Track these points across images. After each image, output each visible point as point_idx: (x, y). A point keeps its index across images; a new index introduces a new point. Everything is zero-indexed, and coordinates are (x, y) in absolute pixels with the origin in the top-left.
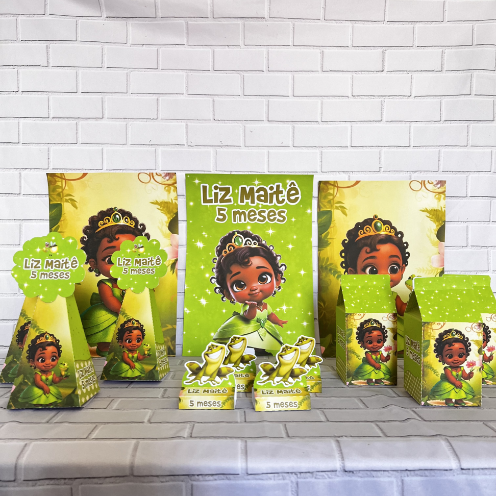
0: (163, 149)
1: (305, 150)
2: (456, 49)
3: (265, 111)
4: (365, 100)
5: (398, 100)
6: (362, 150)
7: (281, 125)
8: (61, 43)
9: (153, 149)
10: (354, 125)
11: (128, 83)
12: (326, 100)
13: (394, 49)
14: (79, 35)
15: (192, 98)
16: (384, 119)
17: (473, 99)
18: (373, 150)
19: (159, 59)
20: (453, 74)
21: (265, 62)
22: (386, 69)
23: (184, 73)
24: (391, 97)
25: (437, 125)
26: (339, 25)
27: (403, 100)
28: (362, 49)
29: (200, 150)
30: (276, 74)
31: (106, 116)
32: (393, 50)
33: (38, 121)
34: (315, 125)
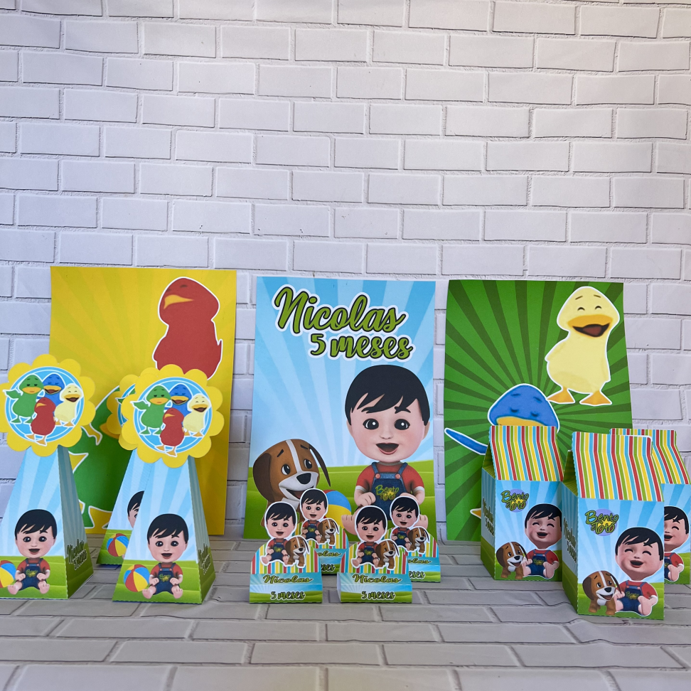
0: (220, 238)
1: (419, 244)
2: (632, 108)
3: (363, 188)
4: (505, 176)
5: (550, 177)
6: (499, 245)
7: (385, 208)
8: (79, 88)
9: (204, 237)
10: (488, 210)
11: (173, 145)
12: (449, 176)
13: (545, 108)
14: (106, 78)
15: (262, 169)
16: (531, 203)
17: (655, 178)
18: (515, 246)
19: (217, 114)
20: (627, 143)
21: (365, 122)
22: (534, 134)
23: (251, 135)
24: (541, 173)
25: (605, 213)
26: (469, 72)
27: (557, 176)
28: (502, 106)
29: (271, 241)
30: (380, 138)
31: (140, 190)
32: (543, 109)
33: (42, 195)
34: (433, 210)
